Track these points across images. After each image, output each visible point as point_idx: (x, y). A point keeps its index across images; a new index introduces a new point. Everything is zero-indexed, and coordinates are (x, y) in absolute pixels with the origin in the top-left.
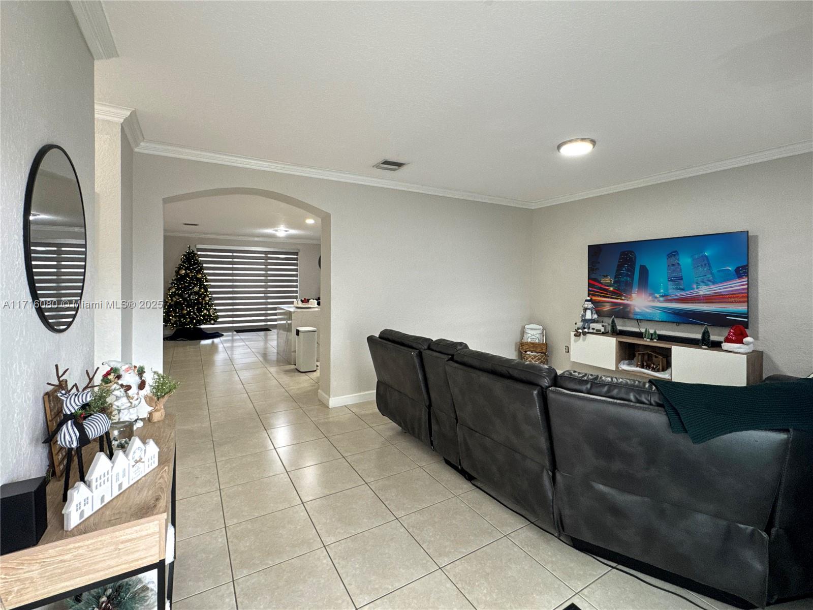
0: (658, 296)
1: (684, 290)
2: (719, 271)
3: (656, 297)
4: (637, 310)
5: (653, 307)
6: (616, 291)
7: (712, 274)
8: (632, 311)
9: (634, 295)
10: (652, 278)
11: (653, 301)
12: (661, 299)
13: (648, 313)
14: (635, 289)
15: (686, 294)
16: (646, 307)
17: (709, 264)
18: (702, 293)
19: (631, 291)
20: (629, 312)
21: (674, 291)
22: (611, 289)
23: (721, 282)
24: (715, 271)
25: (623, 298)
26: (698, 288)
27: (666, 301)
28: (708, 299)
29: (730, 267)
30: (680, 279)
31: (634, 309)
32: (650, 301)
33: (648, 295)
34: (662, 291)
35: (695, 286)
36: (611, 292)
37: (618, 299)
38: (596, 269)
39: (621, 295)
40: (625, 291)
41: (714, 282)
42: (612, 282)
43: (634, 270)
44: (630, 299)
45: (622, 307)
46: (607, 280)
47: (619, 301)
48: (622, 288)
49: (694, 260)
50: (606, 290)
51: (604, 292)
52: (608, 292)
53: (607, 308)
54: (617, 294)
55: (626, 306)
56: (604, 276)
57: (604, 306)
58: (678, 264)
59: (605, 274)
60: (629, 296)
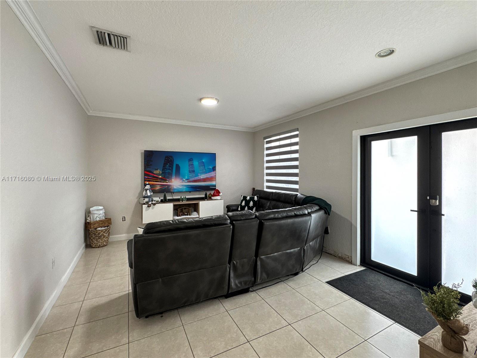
0: (184, 179)
1: (195, 176)
2: (207, 168)
3: (184, 180)
4: (175, 187)
5: (183, 185)
6: (163, 178)
7: (205, 169)
8: (172, 188)
9: (173, 180)
10: (182, 171)
11: (183, 182)
12: (186, 181)
13: (180, 188)
14: (174, 177)
15: (196, 178)
16: (179, 186)
17: (204, 165)
18: (202, 178)
19: (172, 178)
20: (171, 189)
21: (191, 177)
22: (160, 177)
23: (208, 173)
24: (206, 168)
25: (167, 182)
26: (200, 175)
27: (188, 182)
28: (204, 180)
29: (211, 167)
30: (194, 171)
31: (173, 187)
32: (181, 182)
33: (180, 179)
34: (186, 177)
35: (199, 175)
36: (160, 178)
37: (164, 182)
38: (150, 165)
39: (166, 180)
40: (168, 177)
41: (206, 173)
42: (161, 173)
43: (173, 166)
44: (171, 182)
45: (166, 187)
46: (158, 172)
47: (165, 183)
48: (166, 176)
49: (199, 163)
50: (157, 178)
51: (156, 179)
52: (158, 179)
53: (158, 188)
54: (164, 179)
55: (169, 186)
56: (156, 169)
57: (156, 187)
58: (193, 165)
59: (156, 168)
60: (170, 181)
